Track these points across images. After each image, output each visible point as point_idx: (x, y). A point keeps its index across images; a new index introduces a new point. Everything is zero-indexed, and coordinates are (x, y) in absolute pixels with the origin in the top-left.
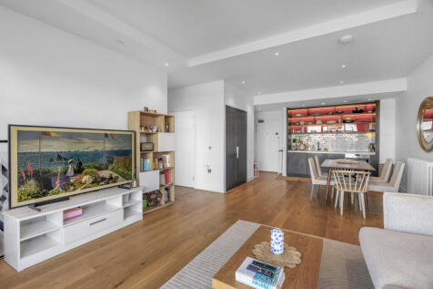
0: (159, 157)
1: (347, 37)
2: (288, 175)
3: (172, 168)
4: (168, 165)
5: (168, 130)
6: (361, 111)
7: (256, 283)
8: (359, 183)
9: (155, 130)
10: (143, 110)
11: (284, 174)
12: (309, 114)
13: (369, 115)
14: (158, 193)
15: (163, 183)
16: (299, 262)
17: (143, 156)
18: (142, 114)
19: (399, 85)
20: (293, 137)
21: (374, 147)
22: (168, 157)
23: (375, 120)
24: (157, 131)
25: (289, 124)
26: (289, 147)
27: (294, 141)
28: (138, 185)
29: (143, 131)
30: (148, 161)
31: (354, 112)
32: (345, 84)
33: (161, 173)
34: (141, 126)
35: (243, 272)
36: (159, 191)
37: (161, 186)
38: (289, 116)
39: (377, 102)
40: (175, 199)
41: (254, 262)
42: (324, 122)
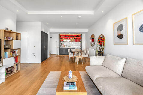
0: (13, 51)
1: (80, 17)
2: (60, 55)
3: (19, 55)
4: (17, 54)
5: (17, 39)
6: (78, 36)
7: (71, 88)
8: (80, 55)
9: (11, 39)
10: (5, 30)
11: (59, 55)
12: (65, 36)
13: (80, 37)
14: (13, 67)
15: (15, 62)
16: (77, 79)
17: (5, 51)
18: (5, 31)
19: (86, 30)
20: (61, 43)
21: (81, 46)
22: (17, 51)
23: (81, 39)
24: (13, 39)
25: (60, 39)
26: (60, 46)
27: (61, 44)
28: (2, 65)
29: (5, 39)
30: (7, 53)
31: (77, 36)
32: (76, 28)
33: (14, 58)
34: (4, 37)
35: (66, 86)
36: (13, 66)
37: (14, 64)
38: (60, 36)
39: (82, 34)
40: (21, 69)
41: (67, 82)
42: (70, 38)
